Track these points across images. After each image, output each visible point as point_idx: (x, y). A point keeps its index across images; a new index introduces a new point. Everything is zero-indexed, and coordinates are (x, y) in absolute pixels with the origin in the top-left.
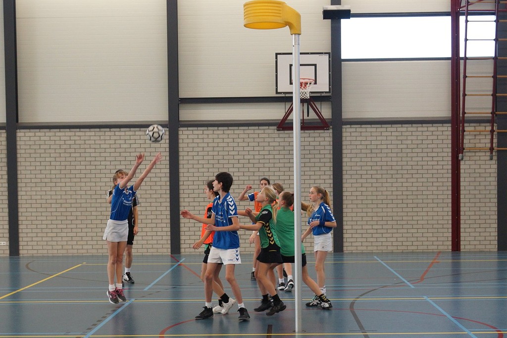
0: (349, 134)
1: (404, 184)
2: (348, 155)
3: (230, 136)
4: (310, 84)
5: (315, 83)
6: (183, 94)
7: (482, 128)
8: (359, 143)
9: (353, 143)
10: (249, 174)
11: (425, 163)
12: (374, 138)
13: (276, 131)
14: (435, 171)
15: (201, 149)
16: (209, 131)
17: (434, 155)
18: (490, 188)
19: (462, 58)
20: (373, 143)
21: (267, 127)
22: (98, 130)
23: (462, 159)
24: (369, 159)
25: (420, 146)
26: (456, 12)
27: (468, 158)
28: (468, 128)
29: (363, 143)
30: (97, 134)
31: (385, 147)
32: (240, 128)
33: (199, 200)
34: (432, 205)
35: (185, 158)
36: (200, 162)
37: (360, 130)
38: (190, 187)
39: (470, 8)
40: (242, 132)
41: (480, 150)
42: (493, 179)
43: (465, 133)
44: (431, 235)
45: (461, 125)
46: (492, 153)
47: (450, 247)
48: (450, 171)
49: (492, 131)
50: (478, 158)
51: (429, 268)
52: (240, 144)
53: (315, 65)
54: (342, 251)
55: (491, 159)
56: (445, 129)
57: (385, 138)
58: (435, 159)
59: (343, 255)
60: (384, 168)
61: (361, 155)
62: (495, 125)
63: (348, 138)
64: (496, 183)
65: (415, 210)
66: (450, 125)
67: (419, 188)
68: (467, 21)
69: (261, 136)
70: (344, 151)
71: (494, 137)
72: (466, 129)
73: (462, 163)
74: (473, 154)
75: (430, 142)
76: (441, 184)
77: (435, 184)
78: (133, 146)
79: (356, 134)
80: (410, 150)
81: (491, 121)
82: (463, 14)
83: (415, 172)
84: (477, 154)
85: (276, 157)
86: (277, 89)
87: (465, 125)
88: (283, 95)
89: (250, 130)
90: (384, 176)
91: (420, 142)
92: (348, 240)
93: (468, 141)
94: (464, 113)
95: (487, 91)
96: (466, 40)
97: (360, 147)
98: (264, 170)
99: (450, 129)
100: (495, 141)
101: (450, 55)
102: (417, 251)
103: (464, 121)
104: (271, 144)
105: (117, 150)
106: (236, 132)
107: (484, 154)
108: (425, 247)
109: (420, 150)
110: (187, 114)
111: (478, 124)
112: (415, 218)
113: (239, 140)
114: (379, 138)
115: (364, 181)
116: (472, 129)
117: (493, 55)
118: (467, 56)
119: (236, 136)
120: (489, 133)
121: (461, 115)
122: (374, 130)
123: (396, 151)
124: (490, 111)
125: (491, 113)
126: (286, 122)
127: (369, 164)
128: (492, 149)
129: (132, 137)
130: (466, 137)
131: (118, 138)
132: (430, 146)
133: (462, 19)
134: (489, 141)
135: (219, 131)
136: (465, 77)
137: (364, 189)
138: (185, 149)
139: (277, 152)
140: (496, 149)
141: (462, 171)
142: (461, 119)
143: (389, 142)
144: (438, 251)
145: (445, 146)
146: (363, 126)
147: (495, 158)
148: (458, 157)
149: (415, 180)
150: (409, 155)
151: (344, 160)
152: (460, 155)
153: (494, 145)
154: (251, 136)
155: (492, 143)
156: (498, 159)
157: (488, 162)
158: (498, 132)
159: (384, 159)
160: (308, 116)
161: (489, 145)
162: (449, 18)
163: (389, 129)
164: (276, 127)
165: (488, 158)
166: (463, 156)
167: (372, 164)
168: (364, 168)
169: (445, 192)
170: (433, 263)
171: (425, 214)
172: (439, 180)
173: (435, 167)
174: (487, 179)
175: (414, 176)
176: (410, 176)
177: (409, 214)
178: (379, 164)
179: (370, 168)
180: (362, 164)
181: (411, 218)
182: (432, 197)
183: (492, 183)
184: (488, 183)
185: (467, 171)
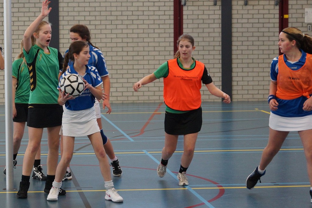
1: (124, 31)
11: (146, 9)
14: (157, 17)
18: (213, 35)
23: (185, 4)
27: (191, 3)
34: (153, 53)
42: (218, 26)
48: (172, 17)
51: (150, 120)
55: (215, 4)
58: (156, 4)
60: (103, 13)
64: (220, 30)
65: (135, 58)
67: (140, 36)
73: (185, 8)
76: (162, 31)
77: (156, 31)
83: (136, 17)
90: (103, 22)
102: (138, 102)
108: (146, 98)
112: (135, 67)
127: (87, 9)
141: (185, 17)
144: (160, 101)
147: (219, 3)
148: (180, 2)
149: (136, 27)
151: (61, 5)
156: (223, 5)
157: (211, 8)
165: (212, 3)
166: (185, 2)
167: (90, 9)
168: (81, 14)
169: (167, 40)
170: (154, 114)
171: (146, 62)
172: (161, 26)
173: (156, 13)
174: (211, 26)
175: (135, 22)
176: (130, 22)
177: (130, 63)
178: (97, 9)
179: (88, 14)
180: (80, 9)
181: (131, 67)
182: (153, 44)
183: (216, 30)
184: (212, 30)
185: (189, 17)
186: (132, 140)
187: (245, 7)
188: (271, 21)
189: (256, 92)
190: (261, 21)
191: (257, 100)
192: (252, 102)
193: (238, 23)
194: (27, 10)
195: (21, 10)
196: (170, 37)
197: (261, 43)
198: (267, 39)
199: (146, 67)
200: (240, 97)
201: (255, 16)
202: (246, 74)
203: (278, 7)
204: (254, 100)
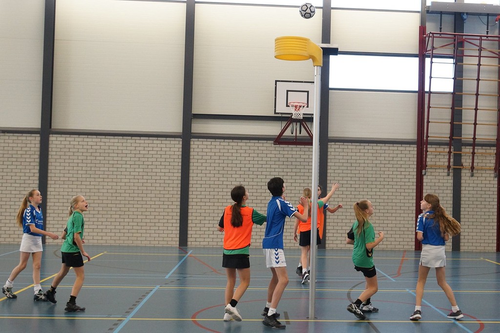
0: (333, 150)
1: (377, 193)
2: (332, 168)
3: (234, 147)
4: (304, 107)
5: (308, 107)
6: (196, 110)
7: (441, 150)
8: (341, 157)
9: (336, 157)
10: (249, 180)
11: (395, 176)
12: (354, 154)
13: (273, 145)
14: (403, 184)
15: (209, 157)
16: (217, 143)
17: (402, 170)
18: (447, 199)
19: (427, 92)
20: (353, 158)
21: (266, 141)
22: (121, 137)
23: (425, 174)
24: (350, 172)
25: (391, 162)
26: (422, 55)
27: (429, 174)
28: (430, 149)
29: (345, 157)
30: (120, 141)
31: (363, 161)
32: (243, 141)
33: (205, 200)
34: (399, 212)
35: (195, 164)
36: (208, 168)
37: (343, 147)
38: (198, 189)
39: (435, 52)
40: (244, 144)
41: (440, 167)
42: (450, 192)
43: (428, 153)
44: (398, 236)
45: (425, 146)
46: (449, 170)
47: (414, 247)
48: (415, 184)
49: (450, 152)
50: (438, 174)
51: (401, 264)
52: (242, 155)
53: (308, 92)
54: (324, 247)
55: (448, 175)
56: (411, 149)
57: (363, 154)
58: (403, 173)
59: (325, 251)
60: (361, 179)
61: (343, 168)
62: (452, 147)
63: (332, 153)
64: (452, 195)
65: (385, 215)
66: (416, 146)
67: (390, 197)
68: (432, 62)
69: (260, 148)
70: (329, 164)
71: (451, 157)
72: (428, 149)
73: (425, 177)
74: (434, 170)
75: (399, 159)
76: (407, 194)
77: (402, 194)
78: (150, 152)
79: (340, 150)
80: (383, 166)
81: (449, 144)
82: (429, 57)
83: (387, 183)
84: (437, 171)
85: (272, 166)
86: (275, 110)
87: (428, 146)
88: (280, 115)
89: (252, 143)
90: (361, 186)
91: (391, 159)
92: (330, 238)
93: (430, 160)
94: (427, 137)
95: (446, 119)
96: (431, 77)
97: (343, 161)
98: (262, 177)
99: (416, 149)
100: (452, 160)
101: (417, 89)
102: (386, 249)
103: (427, 143)
104: (268, 156)
105: (137, 156)
106: (239, 144)
107: (442, 171)
108: (393, 246)
109: (391, 166)
110: (198, 127)
111: (439, 146)
112: (385, 222)
113: (241, 151)
114: (358, 154)
115: (345, 189)
116: (434, 150)
117: (452, 90)
118: (431, 91)
119: (240, 148)
120: (447, 154)
121: (425, 138)
122: (354, 147)
123: (371, 165)
124: (449, 136)
125: (449, 138)
126: (282, 137)
127: (349, 175)
128: (449, 167)
129: (150, 145)
130: (428, 156)
131: (138, 145)
132: (399, 163)
133: (428, 60)
134: (447, 160)
135: (225, 143)
136: (429, 107)
137: (345, 196)
138: (195, 157)
139: (273, 163)
140: (452, 167)
141: (424, 184)
142: (425, 141)
143: (366, 158)
144: (404, 249)
145: (412, 163)
146: (345, 144)
147: (451, 174)
148: (421, 172)
149: (386, 190)
150: (382, 169)
151: (329, 171)
152: (424, 171)
153: (451, 164)
154: (252, 148)
155: (449, 162)
156: (454, 176)
157: (445, 178)
158: (454, 154)
159: (361, 172)
160: (300, 134)
161: (447, 164)
162: (417, 59)
163: (366, 147)
164: (273, 142)
165: (446, 174)
166: (425, 172)
167: (351, 175)
168: (345, 179)
169: (410, 201)
170: (403, 260)
171: (394, 218)
172: (406, 191)
173: (403, 180)
174: (445, 192)
175: (386, 187)
176: (382, 187)
177: (381, 218)
178: (357, 175)
179: (350, 179)
180: (344, 175)
181: (382, 222)
182: (400, 204)
183: (449, 195)
184: (445, 195)
185: (428, 184)
186: (394, 281)
187: (471, 178)
188: (491, 189)
189: (479, 245)
190: (483, 189)
191: (479, 251)
192: (476, 252)
193: (465, 190)
194: (303, 174)
195: (297, 174)
196: (413, 199)
197: (483, 206)
198: (488, 203)
199: (394, 222)
200: (466, 248)
201: (479, 185)
202: (471, 230)
203: (496, 179)
204: (477, 251)
